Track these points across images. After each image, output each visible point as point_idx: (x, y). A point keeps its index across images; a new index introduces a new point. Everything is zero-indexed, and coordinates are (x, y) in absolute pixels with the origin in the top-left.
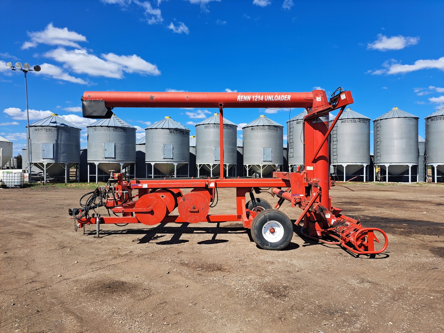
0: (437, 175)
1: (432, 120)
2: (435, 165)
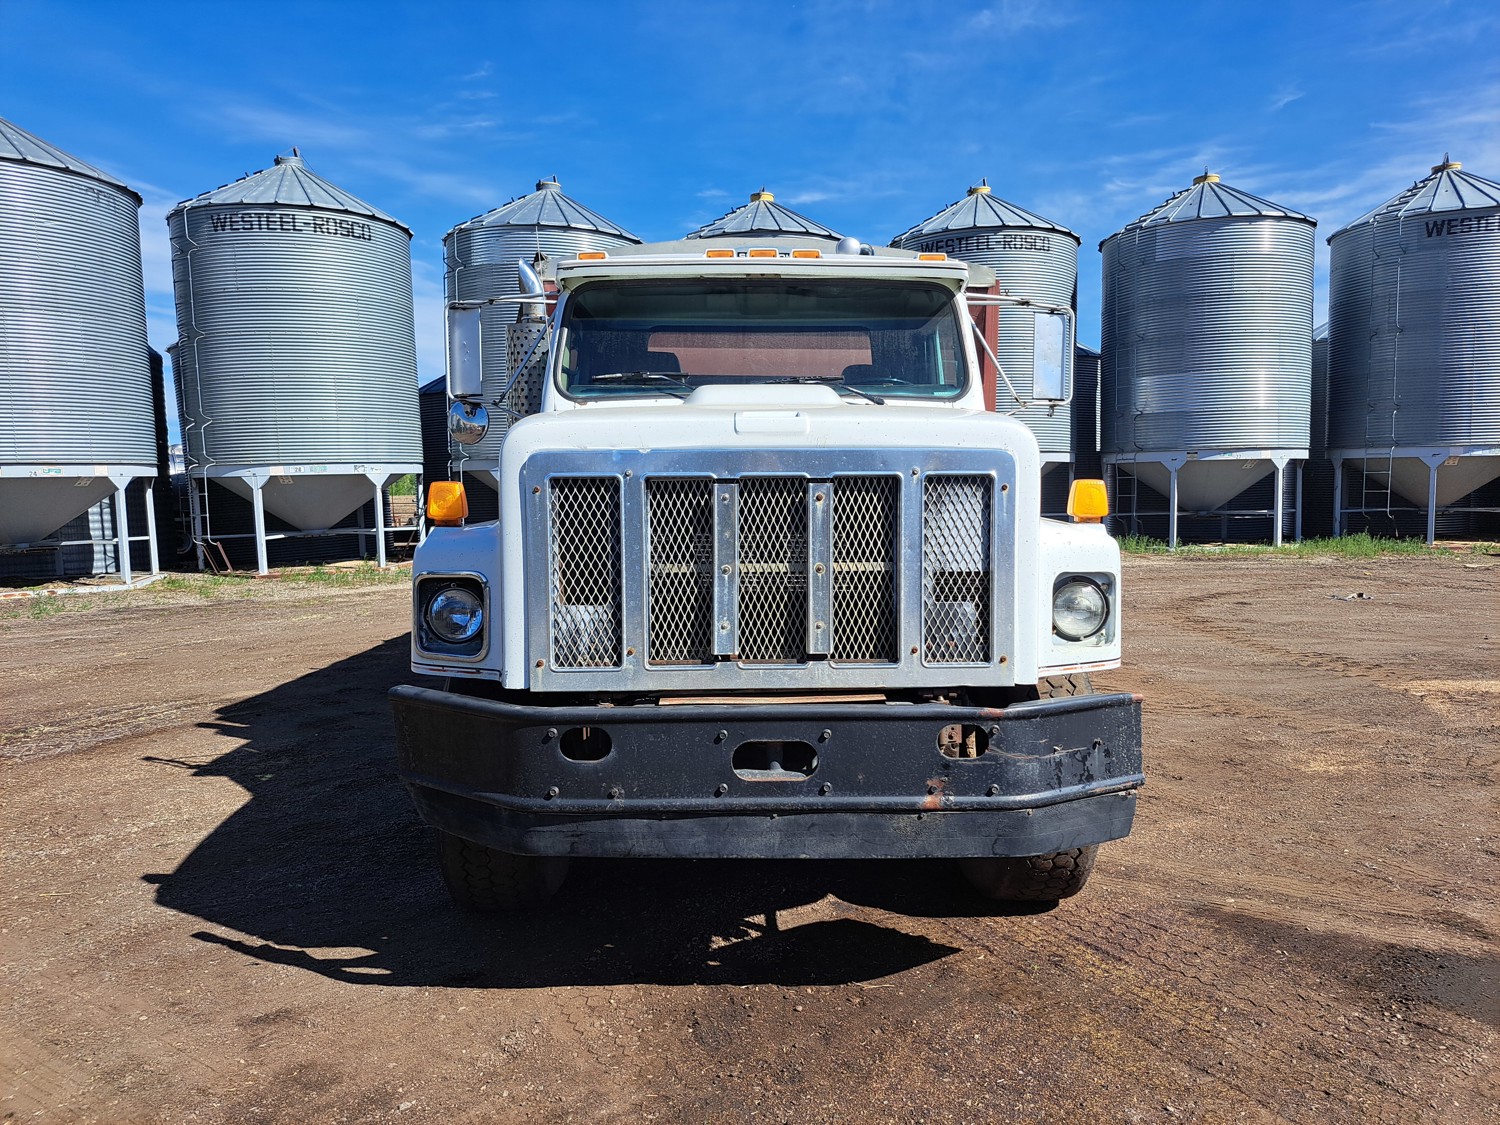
0: (269, 530)
1: (219, 225)
2: (255, 479)
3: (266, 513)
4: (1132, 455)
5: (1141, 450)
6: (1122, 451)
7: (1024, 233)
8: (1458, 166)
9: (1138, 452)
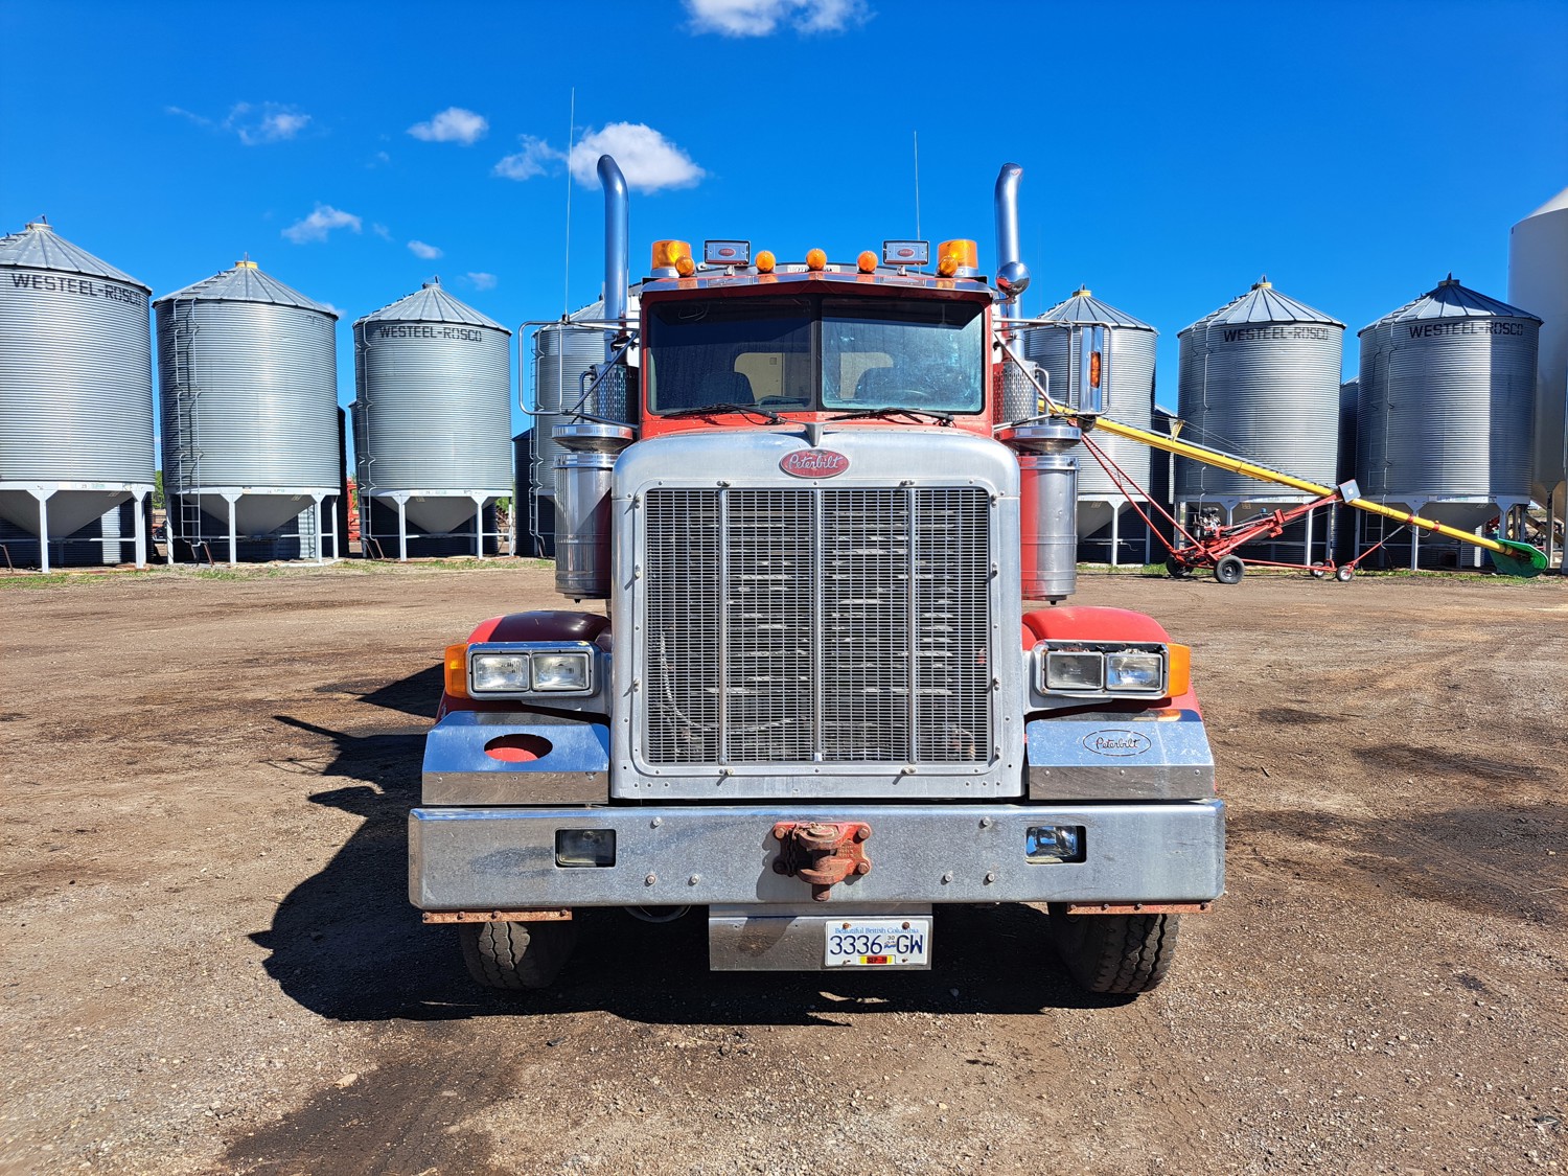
1: (385, 333)
2: (401, 498)
3: (407, 521)
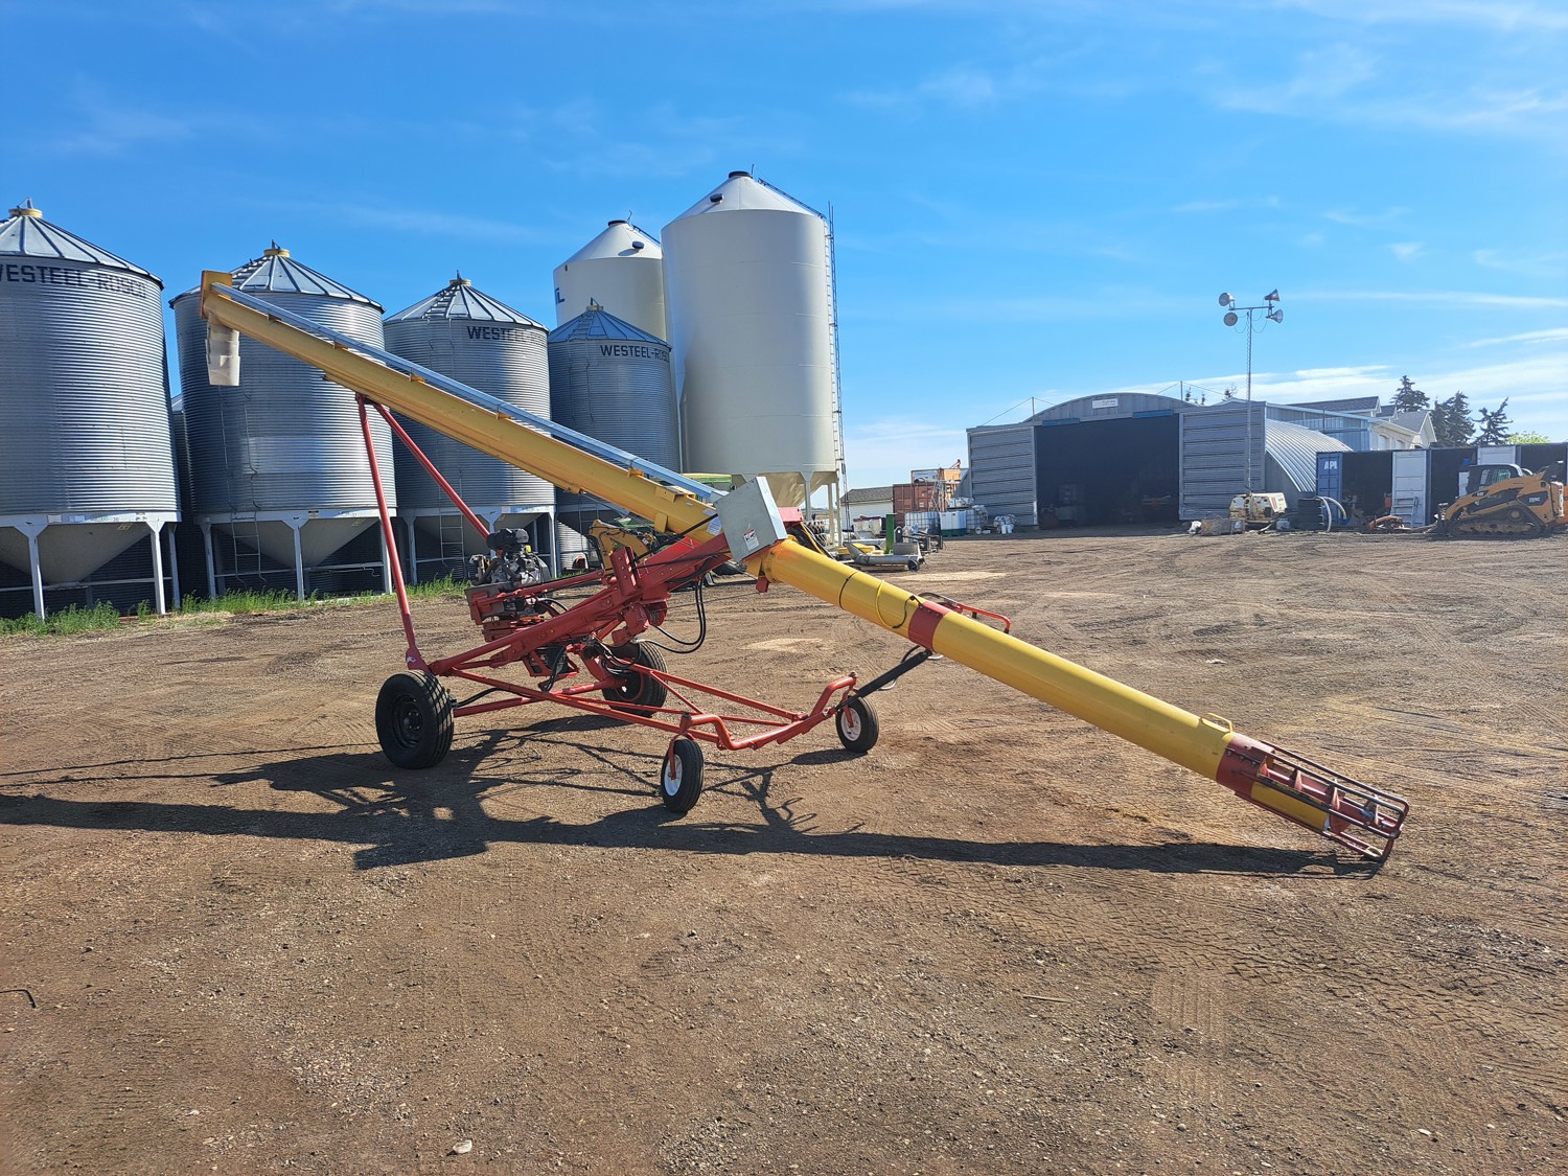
4: (251, 514)
5: (258, 509)
6: (235, 510)
7: (121, 275)
8: (469, 284)
9: (256, 511)
